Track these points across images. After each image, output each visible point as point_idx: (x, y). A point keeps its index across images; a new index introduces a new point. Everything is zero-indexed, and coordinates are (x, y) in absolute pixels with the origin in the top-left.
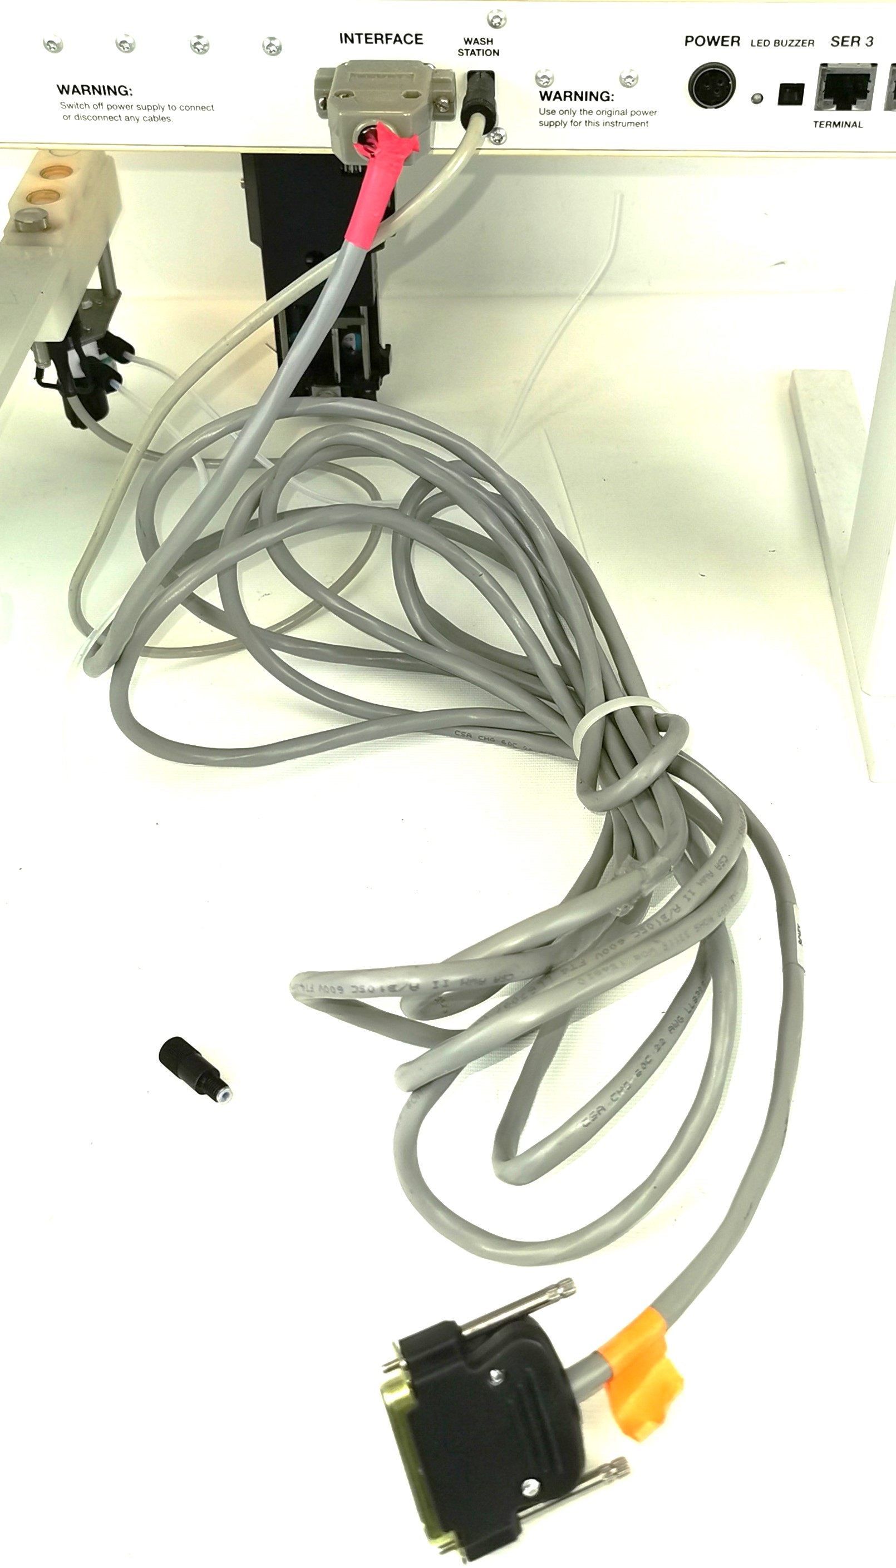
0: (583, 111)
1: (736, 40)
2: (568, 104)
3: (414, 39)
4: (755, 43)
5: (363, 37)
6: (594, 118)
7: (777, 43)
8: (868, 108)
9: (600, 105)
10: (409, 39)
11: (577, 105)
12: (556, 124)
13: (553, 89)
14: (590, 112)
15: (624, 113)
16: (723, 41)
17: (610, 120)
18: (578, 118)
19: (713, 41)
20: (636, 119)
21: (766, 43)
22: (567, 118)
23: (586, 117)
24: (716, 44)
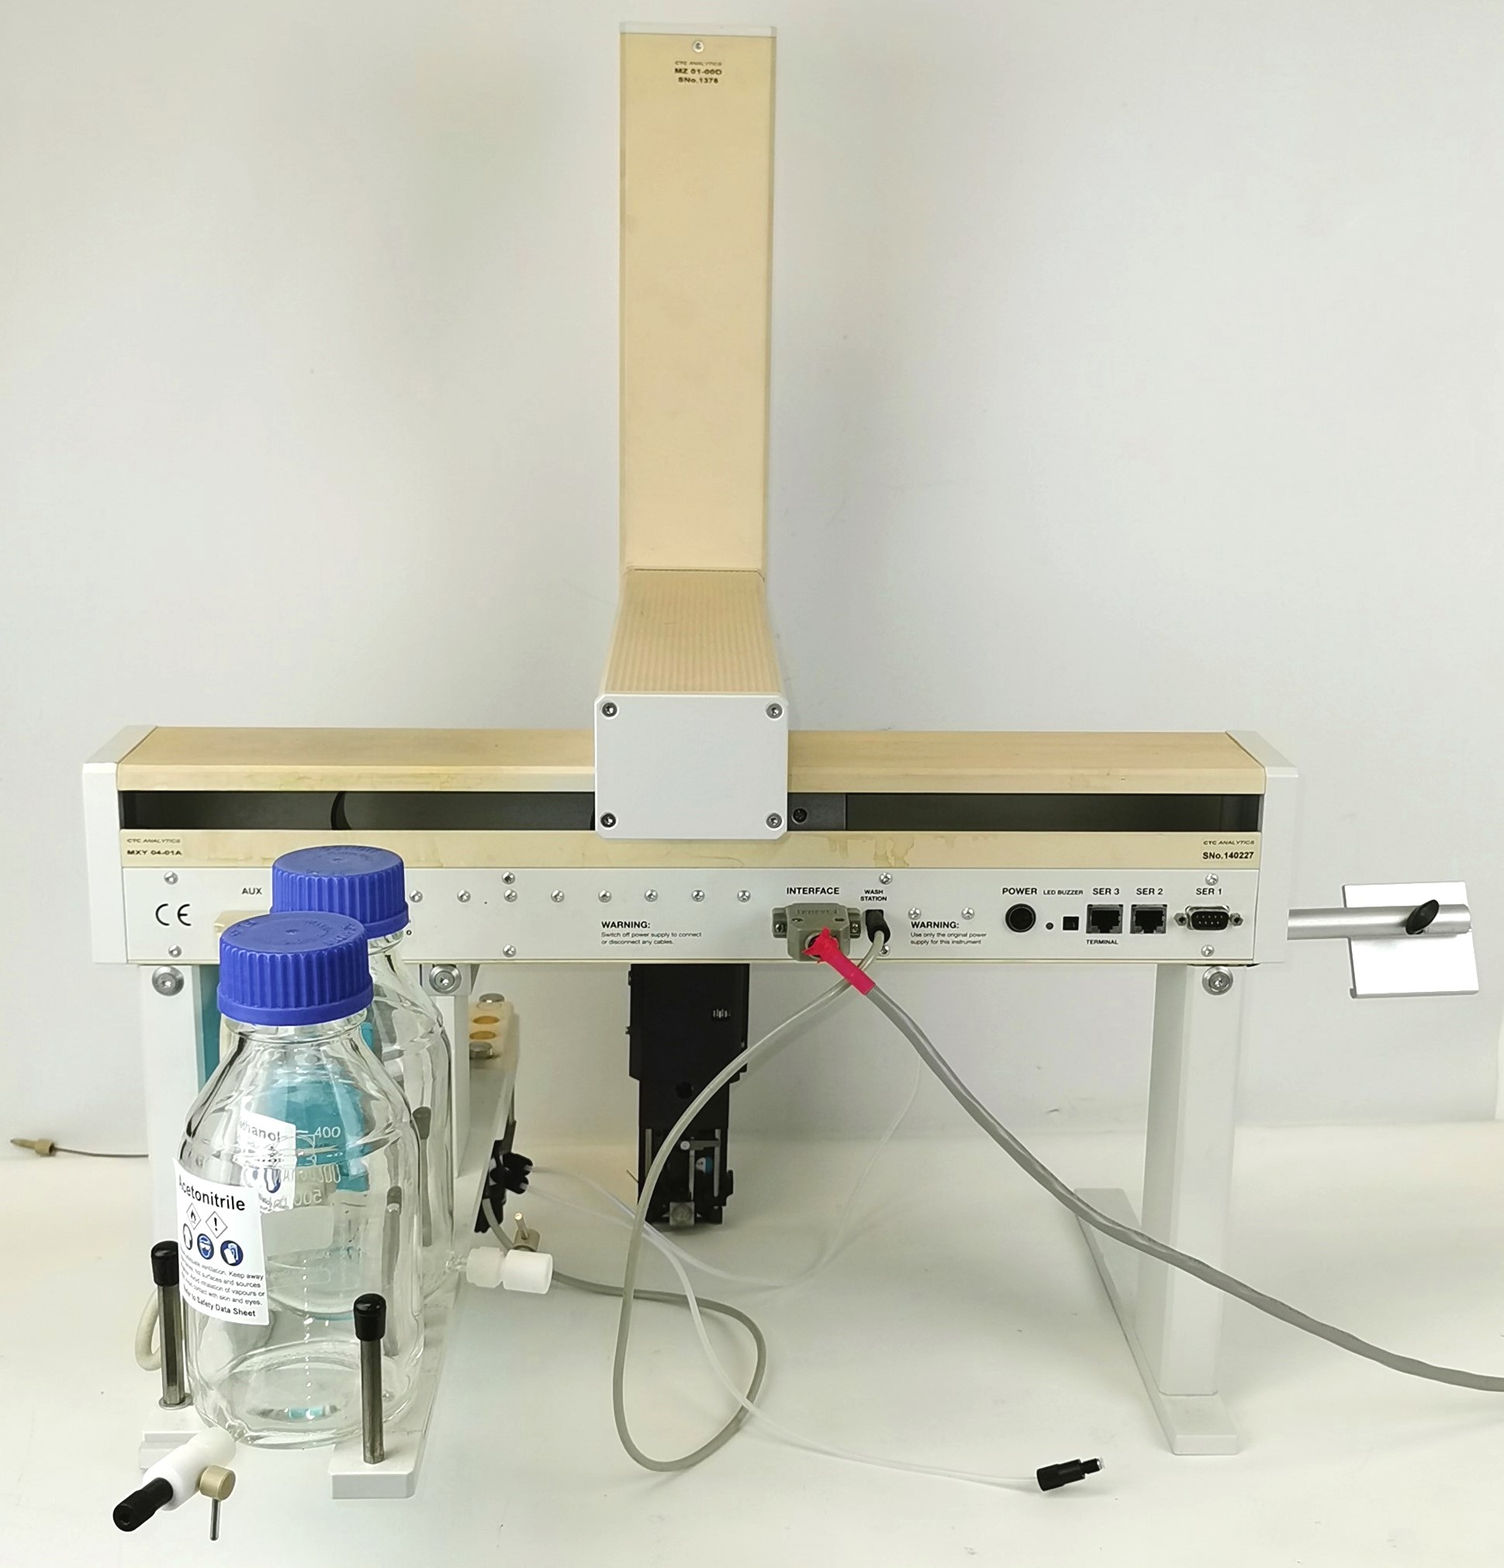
0: (939, 934)
1: (1034, 891)
2: (929, 930)
3: (833, 891)
4: (1046, 892)
5: (801, 891)
6: (946, 938)
7: (1060, 892)
8: (1120, 932)
9: (950, 930)
10: (830, 891)
11: (935, 930)
12: (921, 943)
13: (920, 920)
14: (944, 935)
15: (965, 935)
16: (1026, 891)
17: (956, 940)
18: (936, 938)
19: (1020, 891)
20: (973, 939)
21: (1053, 892)
22: (929, 939)
23: (941, 938)
24: (1022, 893)
